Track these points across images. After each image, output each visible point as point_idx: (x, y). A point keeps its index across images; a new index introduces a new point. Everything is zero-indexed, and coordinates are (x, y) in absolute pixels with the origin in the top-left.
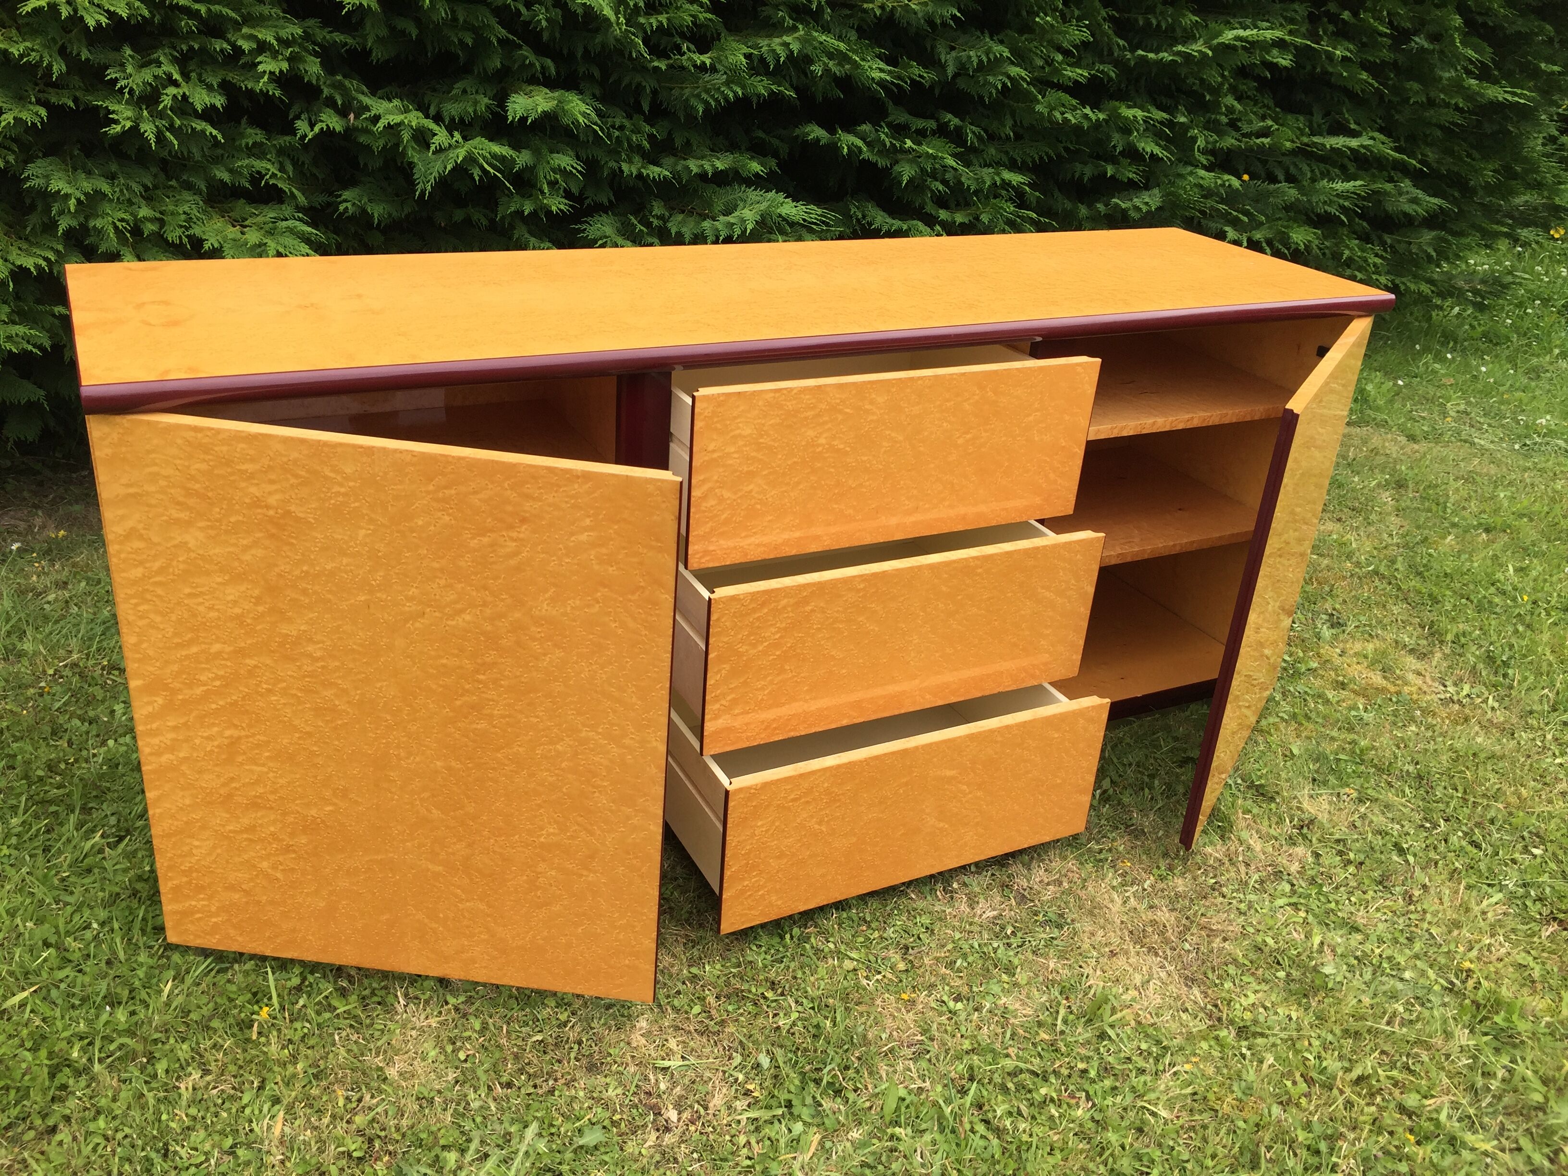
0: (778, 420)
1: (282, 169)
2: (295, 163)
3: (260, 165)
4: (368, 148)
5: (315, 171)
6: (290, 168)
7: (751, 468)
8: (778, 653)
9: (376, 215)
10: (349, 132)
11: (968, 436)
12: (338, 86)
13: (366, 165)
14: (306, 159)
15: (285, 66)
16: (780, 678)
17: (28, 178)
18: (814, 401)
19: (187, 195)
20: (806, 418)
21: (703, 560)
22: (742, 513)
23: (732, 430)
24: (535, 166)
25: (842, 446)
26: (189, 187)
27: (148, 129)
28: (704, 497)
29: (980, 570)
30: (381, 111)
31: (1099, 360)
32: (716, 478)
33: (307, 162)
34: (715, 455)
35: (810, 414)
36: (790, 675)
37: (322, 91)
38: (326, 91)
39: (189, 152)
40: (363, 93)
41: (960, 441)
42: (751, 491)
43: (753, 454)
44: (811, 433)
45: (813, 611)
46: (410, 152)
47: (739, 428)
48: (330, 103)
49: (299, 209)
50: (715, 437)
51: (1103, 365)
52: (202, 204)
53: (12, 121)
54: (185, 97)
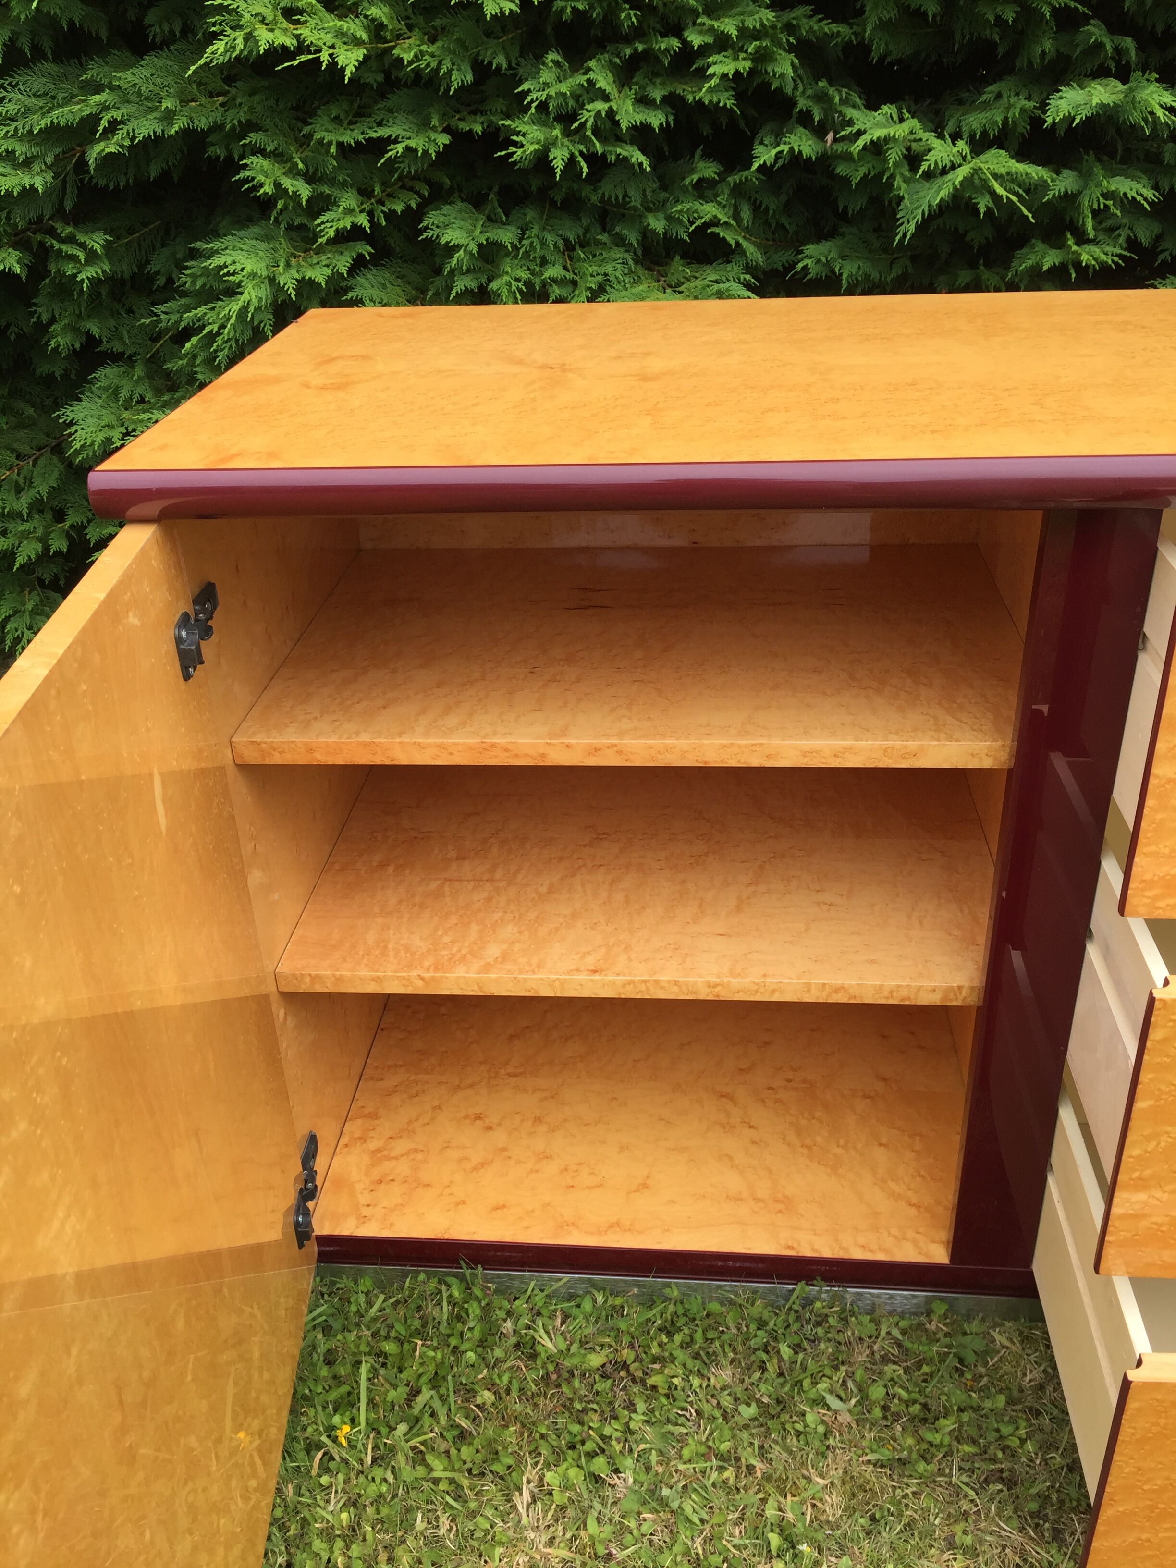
1: (736, 216)
2: (756, 208)
3: (709, 210)
4: (846, 180)
5: (784, 220)
6: (746, 214)
9: (844, 276)
10: (825, 161)
12: (822, 98)
13: (845, 208)
14: (772, 203)
15: (744, 65)
17: (426, 228)
19: (618, 253)
24: (1080, 193)
26: (620, 242)
27: (558, 158)
30: (868, 126)
33: (772, 206)
37: (795, 104)
38: (802, 103)
39: (625, 195)
40: (854, 106)
46: (898, 182)
48: (805, 120)
49: (748, 269)
52: (631, 262)
53: (400, 150)
54: (611, 113)
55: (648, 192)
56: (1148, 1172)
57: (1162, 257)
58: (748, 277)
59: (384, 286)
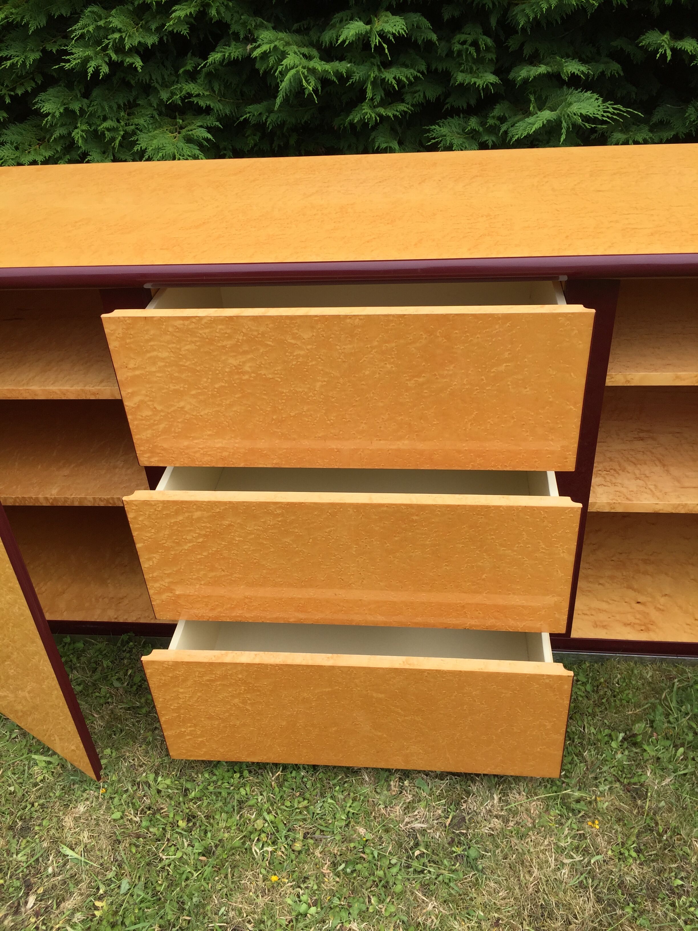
0: (193, 347)
2: (224, 84)
4: (258, 72)
6: (217, 87)
7: (177, 387)
8: (205, 554)
10: (246, 61)
11: (421, 380)
16: (213, 574)
18: (229, 331)
19: (149, 111)
20: (224, 347)
21: (152, 460)
22: (180, 425)
23: (148, 352)
25: (270, 376)
26: (150, 104)
27: (91, 67)
28: (138, 407)
29: (415, 518)
30: (264, 41)
31: (593, 311)
32: (144, 392)
34: (137, 372)
35: (228, 343)
36: (223, 573)
37: (230, 28)
41: (411, 384)
42: (183, 408)
43: (176, 374)
44: (233, 362)
45: (230, 525)
47: (154, 350)
50: (132, 356)
51: (597, 317)
52: (157, 116)
53: (8, 65)
54: (122, 39)
55: (166, 77)
56: (155, 574)
57: (446, 107)
58: (218, 123)
59: (22, 134)
